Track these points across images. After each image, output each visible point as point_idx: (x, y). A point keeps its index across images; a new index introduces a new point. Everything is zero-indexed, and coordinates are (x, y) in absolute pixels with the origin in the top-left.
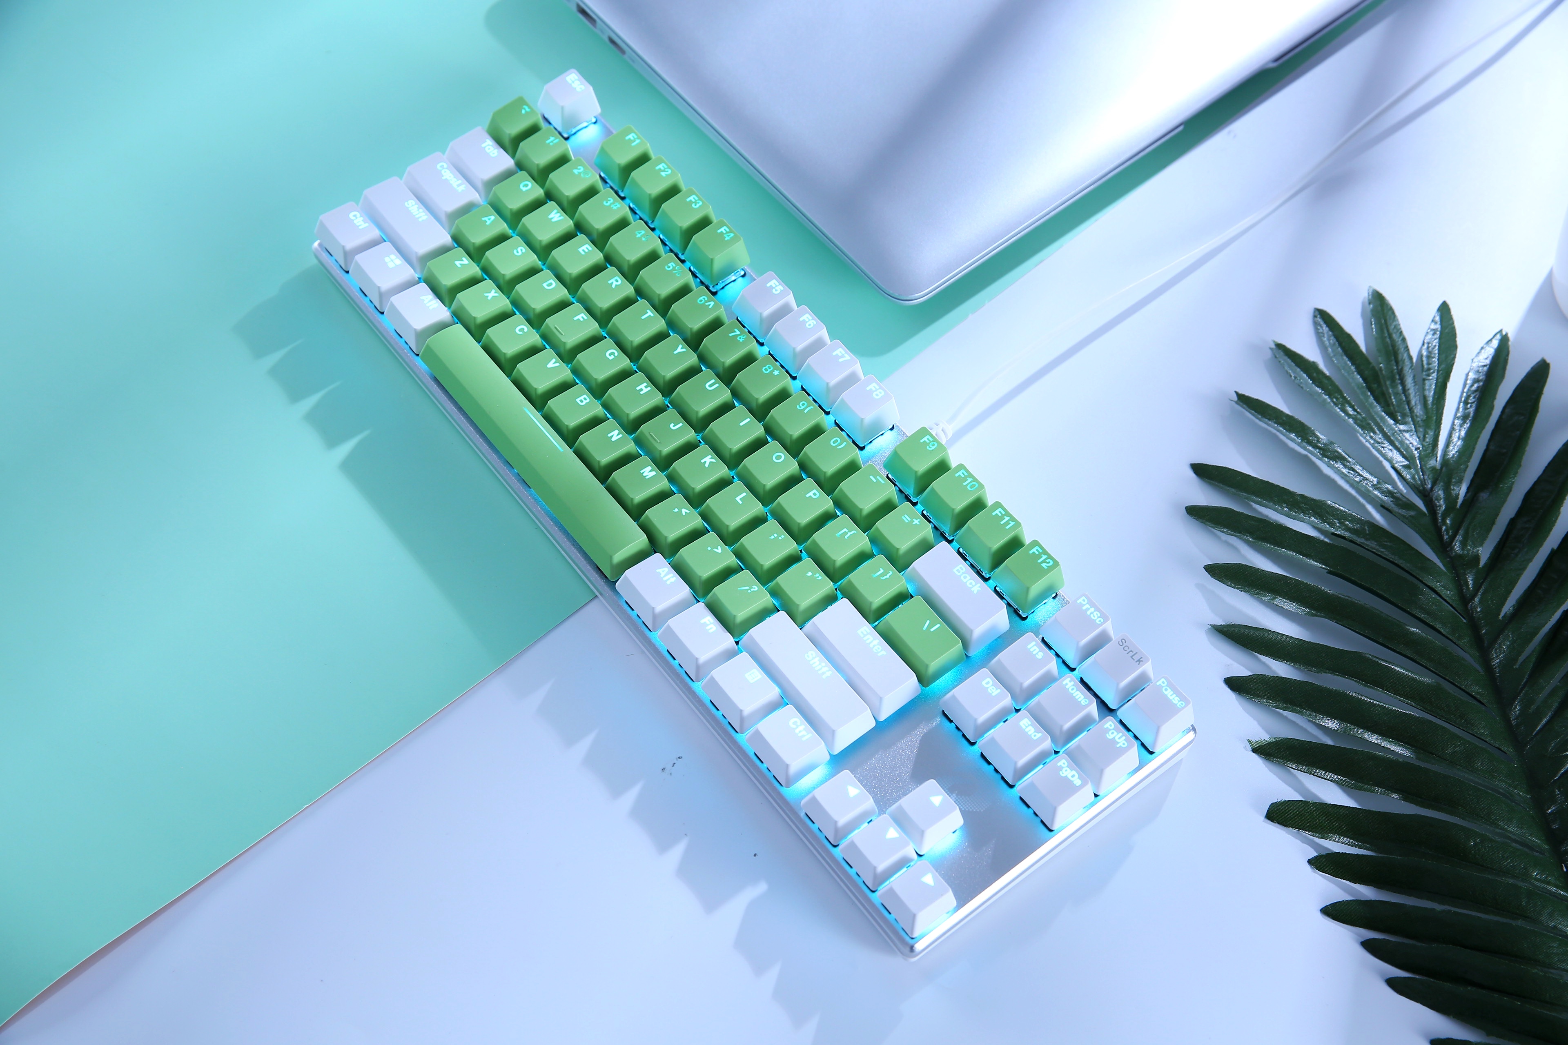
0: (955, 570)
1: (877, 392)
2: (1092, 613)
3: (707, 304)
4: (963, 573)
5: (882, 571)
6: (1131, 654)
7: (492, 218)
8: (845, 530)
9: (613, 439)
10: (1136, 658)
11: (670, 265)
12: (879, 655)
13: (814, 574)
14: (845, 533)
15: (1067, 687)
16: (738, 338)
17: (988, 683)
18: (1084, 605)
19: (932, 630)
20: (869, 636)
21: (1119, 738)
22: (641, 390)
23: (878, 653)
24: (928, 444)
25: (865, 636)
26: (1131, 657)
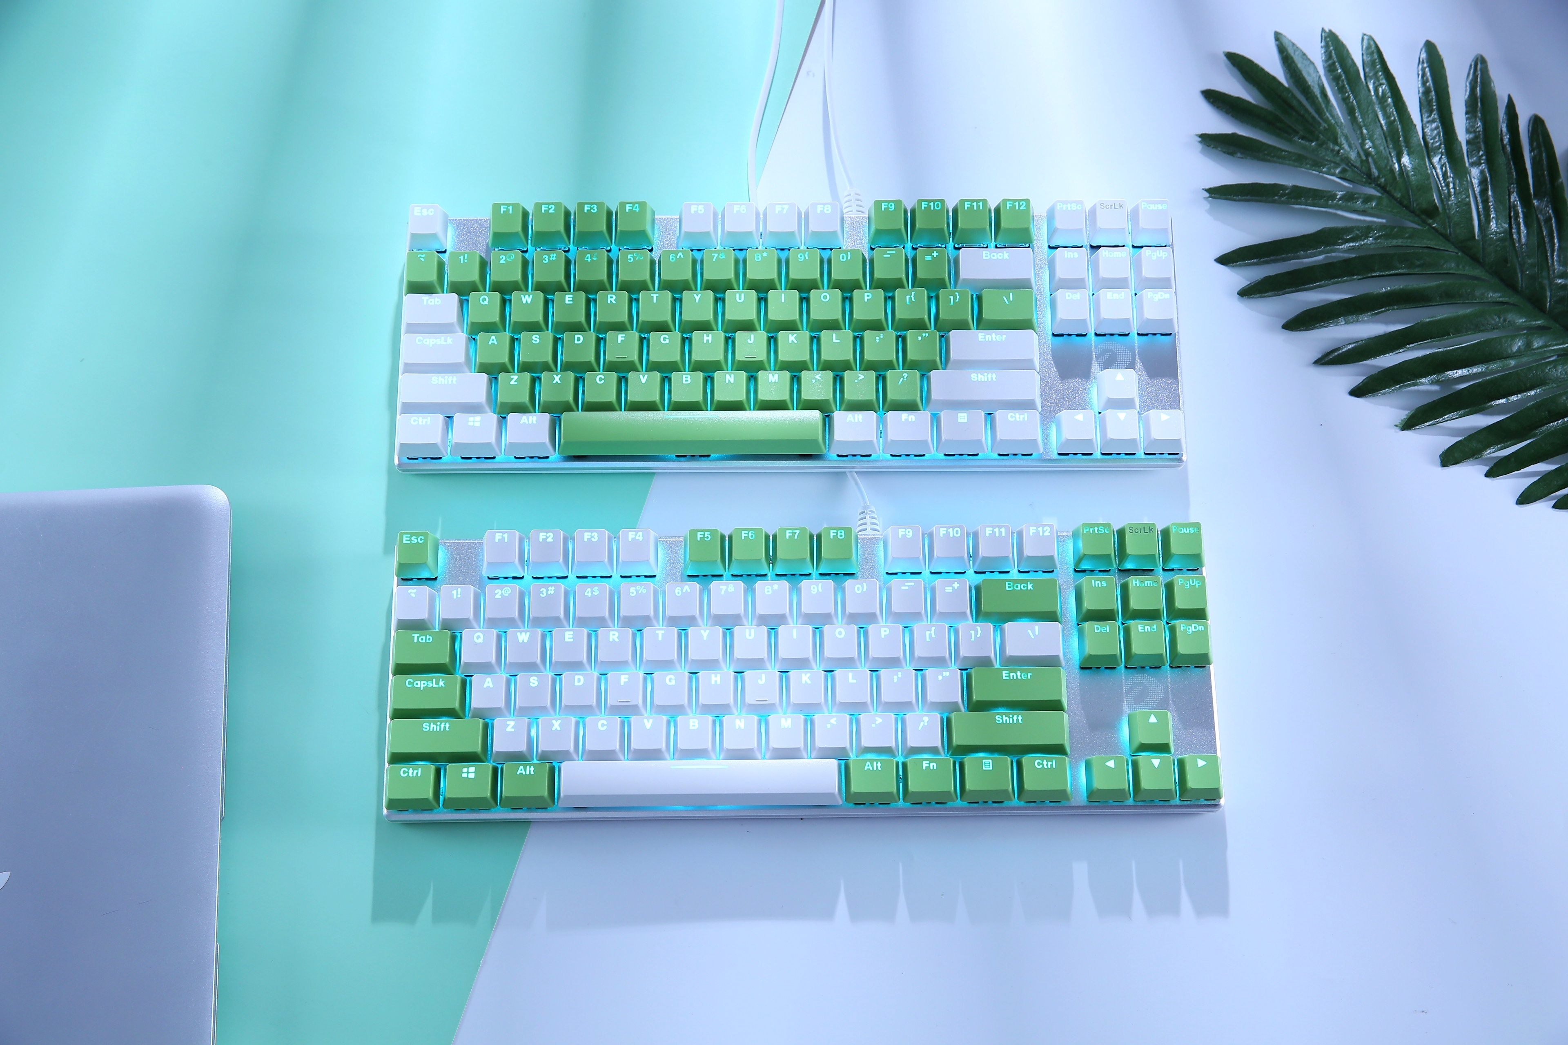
0: (984, 258)
1: (826, 209)
2: (1071, 207)
3: (678, 257)
4: (990, 255)
5: (952, 298)
6: (1113, 207)
7: (493, 337)
8: (908, 297)
9: (732, 381)
10: (1117, 206)
11: (629, 258)
12: (1004, 340)
13: (921, 336)
14: (910, 299)
15: (1107, 256)
16: (720, 257)
17: (1069, 296)
18: (1063, 207)
19: (1011, 299)
20: (987, 336)
21: (1160, 254)
22: (708, 340)
23: (1002, 339)
24: (888, 208)
25: (985, 338)
26: (1115, 208)
